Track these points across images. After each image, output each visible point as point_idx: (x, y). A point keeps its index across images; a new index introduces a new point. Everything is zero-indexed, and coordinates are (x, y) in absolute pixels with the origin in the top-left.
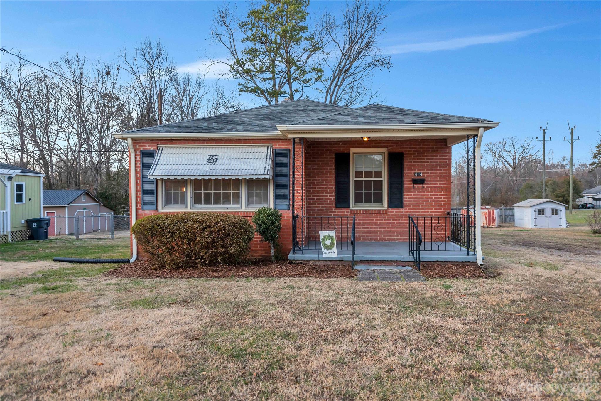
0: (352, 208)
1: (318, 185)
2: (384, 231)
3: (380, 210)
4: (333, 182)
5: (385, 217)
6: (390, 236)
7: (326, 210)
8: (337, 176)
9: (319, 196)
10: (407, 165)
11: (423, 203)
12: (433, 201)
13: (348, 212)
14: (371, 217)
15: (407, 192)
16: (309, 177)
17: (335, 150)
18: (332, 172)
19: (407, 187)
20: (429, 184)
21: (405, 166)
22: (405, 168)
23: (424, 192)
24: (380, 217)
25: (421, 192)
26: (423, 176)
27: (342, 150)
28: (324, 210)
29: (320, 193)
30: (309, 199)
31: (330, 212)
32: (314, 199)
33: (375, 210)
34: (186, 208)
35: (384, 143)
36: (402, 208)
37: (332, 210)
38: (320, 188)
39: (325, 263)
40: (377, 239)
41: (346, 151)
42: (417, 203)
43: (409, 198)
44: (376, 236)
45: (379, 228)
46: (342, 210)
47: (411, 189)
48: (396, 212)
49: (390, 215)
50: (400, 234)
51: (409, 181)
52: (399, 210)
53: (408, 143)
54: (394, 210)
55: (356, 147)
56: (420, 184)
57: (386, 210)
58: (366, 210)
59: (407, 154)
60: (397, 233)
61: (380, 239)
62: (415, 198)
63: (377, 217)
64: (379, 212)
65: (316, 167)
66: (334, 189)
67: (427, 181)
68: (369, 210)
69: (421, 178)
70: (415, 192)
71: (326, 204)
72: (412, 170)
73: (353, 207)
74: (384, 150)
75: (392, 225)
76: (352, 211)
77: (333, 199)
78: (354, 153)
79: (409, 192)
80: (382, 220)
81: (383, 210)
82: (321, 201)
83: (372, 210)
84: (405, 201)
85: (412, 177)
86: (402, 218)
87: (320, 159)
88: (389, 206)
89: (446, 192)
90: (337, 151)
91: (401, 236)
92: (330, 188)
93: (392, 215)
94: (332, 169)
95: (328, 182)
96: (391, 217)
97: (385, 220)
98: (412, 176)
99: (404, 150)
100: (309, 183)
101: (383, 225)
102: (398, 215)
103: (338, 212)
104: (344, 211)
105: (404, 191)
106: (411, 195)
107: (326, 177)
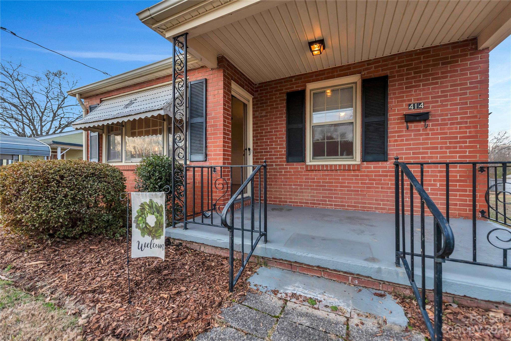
0: (308, 163)
1: (267, 136)
2: (355, 195)
3: (349, 166)
4: (284, 130)
5: (358, 176)
6: (365, 203)
7: (276, 165)
8: (289, 122)
9: (267, 149)
10: (394, 94)
11: (427, 153)
12: (447, 148)
13: (303, 168)
14: (335, 175)
15: (394, 137)
16: (257, 127)
17: (286, 89)
18: (282, 117)
19: (394, 128)
20: (438, 120)
21: (391, 96)
22: (391, 98)
23: (428, 134)
24: (348, 175)
25: (421, 135)
26: (425, 108)
27: (295, 88)
28: (272, 165)
29: (268, 145)
30: (256, 152)
31: (280, 169)
32: (262, 152)
33: (340, 165)
34: (122, 162)
35: (354, 68)
36: (387, 161)
37: (283, 165)
38: (268, 139)
39: (213, 251)
40: (344, 206)
41: (300, 89)
42: (414, 153)
43: (397, 145)
44: (342, 202)
45: (348, 191)
46: (295, 165)
47: (402, 131)
48: (374, 167)
49: (364, 172)
50: (382, 200)
51: (398, 119)
52: (380, 164)
53: (396, 60)
54: (372, 166)
55: (314, 81)
56: (419, 121)
57: (358, 165)
58: (327, 166)
59: (394, 77)
60: (376, 200)
61: (348, 206)
62: (410, 144)
63: (344, 175)
64: (348, 168)
65: (264, 114)
66: (284, 139)
67: (435, 116)
68: (331, 166)
69: (422, 111)
70: (410, 135)
71: (275, 158)
72: (404, 101)
73: (310, 161)
74: (356, 79)
75: (368, 188)
76: (307, 166)
77: (284, 151)
78: (311, 91)
79: (399, 136)
80: (352, 179)
81: (354, 165)
82: (270, 155)
83: (336, 166)
84: (392, 150)
85: (405, 112)
86: (386, 176)
87: (269, 104)
88: (364, 160)
89: (477, 132)
90: (288, 91)
91: (383, 205)
92: (279, 138)
93: (368, 172)
94: (282, 114)
95: (278, 131)
96: (367, 176)
97: (356, 179)
98: (403, 110)
99: (388, 72)
100: (256, 133)
101: (354, 187)
102: (379, 172)
103: (290, 168)
104: (298, 166)
105: (389, 135)
106: (402, 140)
107: (276, 125)
